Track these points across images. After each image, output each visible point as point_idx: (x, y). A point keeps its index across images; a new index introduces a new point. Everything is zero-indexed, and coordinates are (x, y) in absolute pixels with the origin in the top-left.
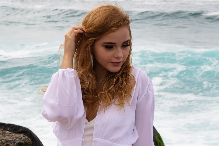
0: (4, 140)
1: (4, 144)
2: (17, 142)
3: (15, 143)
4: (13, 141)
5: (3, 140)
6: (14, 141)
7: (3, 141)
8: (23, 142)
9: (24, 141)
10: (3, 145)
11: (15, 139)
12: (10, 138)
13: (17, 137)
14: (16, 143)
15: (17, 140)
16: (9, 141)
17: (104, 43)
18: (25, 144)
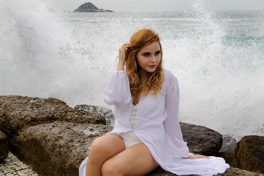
0: (87, 118)
2: (95, 120)
6: (94, 119)
8: (100, 120)
12: (91, 117)
13: (96, 116)
16: (91, 119)
17: (143, 53)
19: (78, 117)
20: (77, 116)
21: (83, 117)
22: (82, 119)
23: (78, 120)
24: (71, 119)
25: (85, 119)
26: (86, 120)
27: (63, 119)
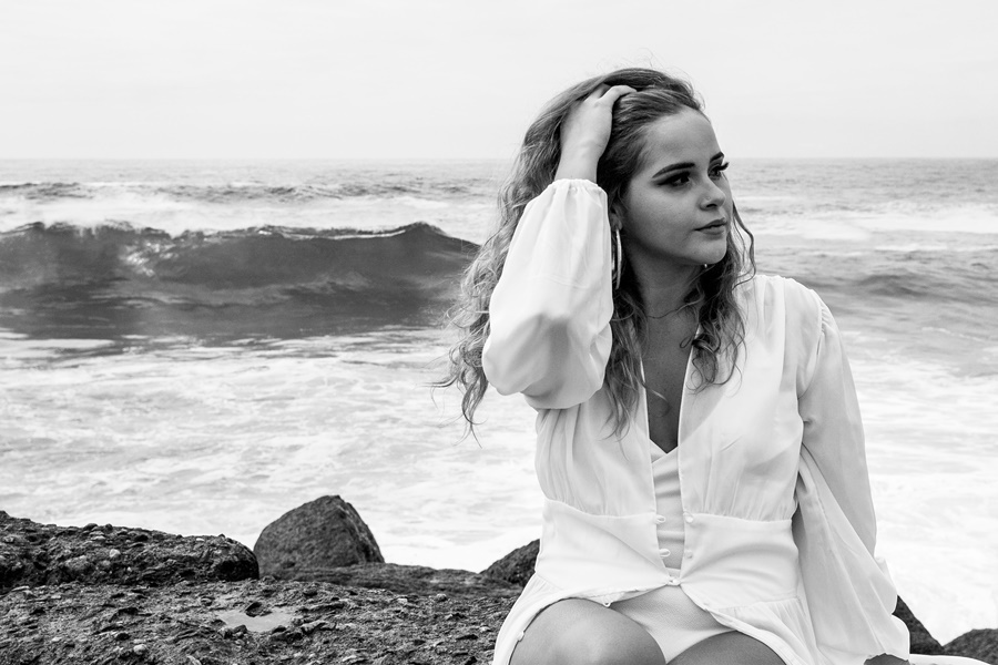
0: (172, 557)
1: (176, 570)
2: (217, 561)
3: (211, 564)
4: (202, 560)
5: (168, 558)
6: (207, 557)
7: (170, 560)
8: (236, 559)
9: (237, 555)
10: (173, 573)
11: (209, 553)
12: (193, 551)
13: (213, 545)
14: (214, 565)
15: (217, 556)
16: (192, 560)
18: (240, 566)
19: (119, 557)
20: (114, 553)
21: (148, 554)
22: (143, 567)
23: (126, 573)
24: (89, 570)
25: (161, 565)
26: (173, 569)
27: (48, 572)
